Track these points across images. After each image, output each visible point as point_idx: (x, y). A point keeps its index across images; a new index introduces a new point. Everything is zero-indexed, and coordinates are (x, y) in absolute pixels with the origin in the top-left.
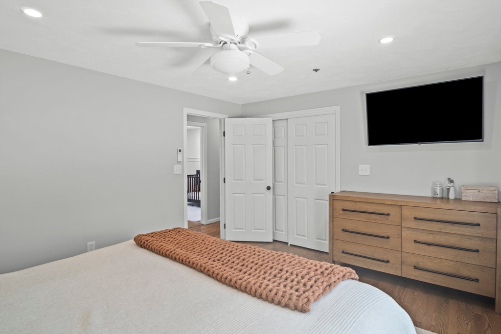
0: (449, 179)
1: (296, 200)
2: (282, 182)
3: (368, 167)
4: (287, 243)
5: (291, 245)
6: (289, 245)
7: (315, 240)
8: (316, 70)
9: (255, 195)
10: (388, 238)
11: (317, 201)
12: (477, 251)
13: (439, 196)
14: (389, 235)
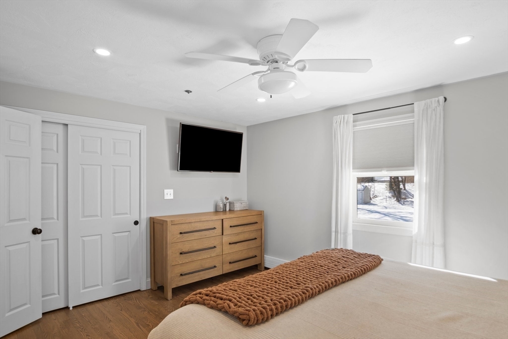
0: (226, 197)
1: (84, 241)
2: (53, 218)
3: (172, 191)
4: (67, 308)
5: (73, 307)
6: (71, 309)
7: (114, 284)
8: (188, 92)
9: (10, 248)
10: (215, 247)
11: (116, 235)
12: (256, 239)
13: (221, 210)
14: (215, 245)
